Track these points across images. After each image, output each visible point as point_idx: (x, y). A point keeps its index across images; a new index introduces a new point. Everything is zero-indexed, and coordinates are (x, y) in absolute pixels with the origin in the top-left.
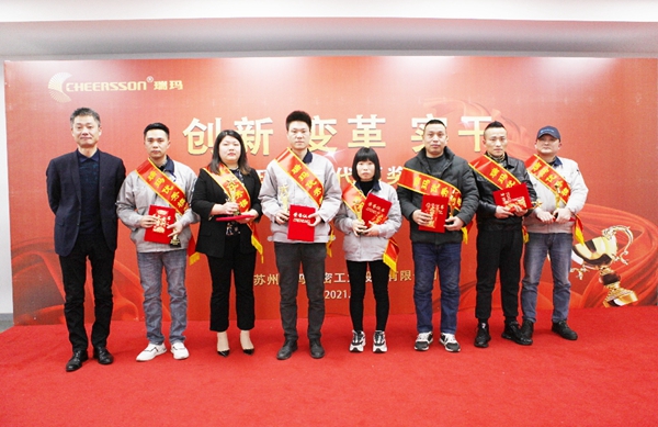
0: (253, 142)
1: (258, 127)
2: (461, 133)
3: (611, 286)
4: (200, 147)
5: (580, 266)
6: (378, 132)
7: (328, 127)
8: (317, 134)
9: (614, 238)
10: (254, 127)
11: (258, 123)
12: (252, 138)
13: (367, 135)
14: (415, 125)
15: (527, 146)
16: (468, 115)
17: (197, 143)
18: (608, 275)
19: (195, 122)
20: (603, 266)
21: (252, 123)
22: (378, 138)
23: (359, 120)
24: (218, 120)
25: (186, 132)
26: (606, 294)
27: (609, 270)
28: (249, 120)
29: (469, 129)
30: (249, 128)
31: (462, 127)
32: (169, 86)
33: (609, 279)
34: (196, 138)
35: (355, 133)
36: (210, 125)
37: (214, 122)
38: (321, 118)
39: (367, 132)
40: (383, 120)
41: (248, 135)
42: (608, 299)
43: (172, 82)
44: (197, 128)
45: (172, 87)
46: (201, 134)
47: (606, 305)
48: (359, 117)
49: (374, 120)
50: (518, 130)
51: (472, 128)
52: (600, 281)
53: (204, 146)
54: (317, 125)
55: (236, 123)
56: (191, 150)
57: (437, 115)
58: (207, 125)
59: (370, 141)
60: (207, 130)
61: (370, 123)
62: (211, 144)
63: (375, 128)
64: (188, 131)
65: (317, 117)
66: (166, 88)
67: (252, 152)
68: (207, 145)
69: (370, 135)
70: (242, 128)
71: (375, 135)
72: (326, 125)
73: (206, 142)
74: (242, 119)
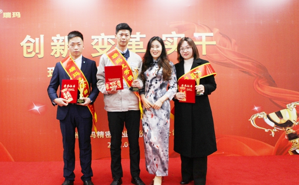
0: (63, 50)
1: (66, 40)
3: (293, 141)
4: (31, 53)
5: (272, 128)
6: (141, 43)
7: (110, 40)
8: (103, 44)
9: (295, 110)
12: (63, 47)
13: (134, 45)
15: (236, 51)
16: (198, 32)
17: (29, 51)
18: (292, 134)
19: (28, 38)
20: (288, 128)
22: (141, 47)
24: (42, 36)
25: (22, 44)
26: (290, 146)
27: (291, 131)
28: (61, 36)
29: (198, 41)
30: (61, 41)
31: (195, 40)
32: (12, 16)
33: (292, 137)
34: (28, 47)
36: (37, 39)
37: (39, 37)
38: (106, 35)
39: (134, 43)
40: (144, 36)
41: (61, 45)
42: (292, 149)
43: (14, 13)
44: (29, 41)
45: (14, 16)
46: (31, 45)
47: (291, 154)
49: (138, 35)
50: (231, 42)
51: (201, 40)
52: (286, 137)
53: (33, 52)
54: (103, 39)
55: (53, 38)
56: (25, 55)
57: (179, 32)
58: (35, 40)
59: (136, 49)
60: (35, 42)
61: (136, 38)
62: (37, 51)
63: (139, 40)
64: (23, 43)
65: (103, 34)
66: (10, 17)
67: (63, 56)
68: (35, 52)
69: (136, 45)
70: (57, 41)
71: (139, 45)
72: (108, 39)
73: (34, 49)
74: (57, 35)
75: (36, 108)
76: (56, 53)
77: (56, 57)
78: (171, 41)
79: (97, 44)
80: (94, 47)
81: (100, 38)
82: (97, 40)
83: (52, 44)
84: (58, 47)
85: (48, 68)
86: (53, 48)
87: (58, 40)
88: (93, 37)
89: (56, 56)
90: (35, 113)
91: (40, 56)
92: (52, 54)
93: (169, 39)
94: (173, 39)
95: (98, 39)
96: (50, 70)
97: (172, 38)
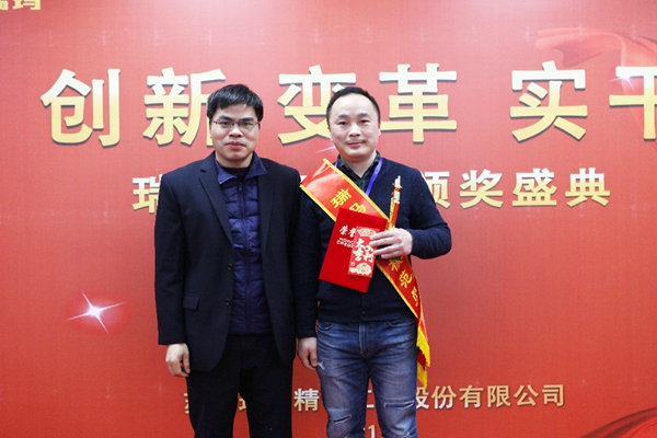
0: (185, 119)
1: (196, 88)
2: (615, 100)
4: (76, 128)
6: (443, 100)
8: (316, 101)
10: (187, 89)
11: (196, 80)
12: (183, 112)
13: (418, 106)
14: (517, 85)
16: (630, 63)
17: (70, 121)
19: (67, 78)
21: (184, 80)
22: (443, 111)
23: (402, 74)
24: (114, 75)
25: (46, 98)
28: (177, 73)
29: (631, 92)
30: (177, 89)
31: (618, 88)
34: (68, 110)
35: (394, 101)
36: (98, 84)
37: (104, 77)
38: (325, 71)
39: (418, 99)
40: (452, 75)
41: (176, 105)
44: (69, 91)
45: (18, 6)
46: (79, 102)
48: (403, 68)
49: (432, 74)
51: (640, 91)
53: (84, 126)
54: (317, 85)
55: (151, 80)
56: (58, 135)
57: (565, 64)
58: (91, 85)
59: (425, 118)
60: (90, 93)
61: (425, 82)
62: (98, 123)
63: (436, 91)
64: (51, 97)
65: (316, 70)
66: (6, 8)
67: (183, 139)
68: (90, 125)
69: (426, 105)
70: (163, 91)
71: (436, 105)
72: (333, 84)
73: (88, 118)
74: (164, 71)
75: (94, 312)
76: (160, 129)
77: (160, 143)
78: (541, 92)
79: (297, 100)
80: (288, 111)
81: (307, 81)
82: (298, 89)
83: (148, 99)
84: (168, 111)
85: (135, 181)
86: (150, 112)
87: (168, 87)
88: (284, 79)
89: (162, 139)
90: (90, 327)
91: (106, 140)
92: (149, 132)
93: (532, 87)
94: (547, 88)
95: (300, 85)
96: (142, 186)
97: (544, 83)
